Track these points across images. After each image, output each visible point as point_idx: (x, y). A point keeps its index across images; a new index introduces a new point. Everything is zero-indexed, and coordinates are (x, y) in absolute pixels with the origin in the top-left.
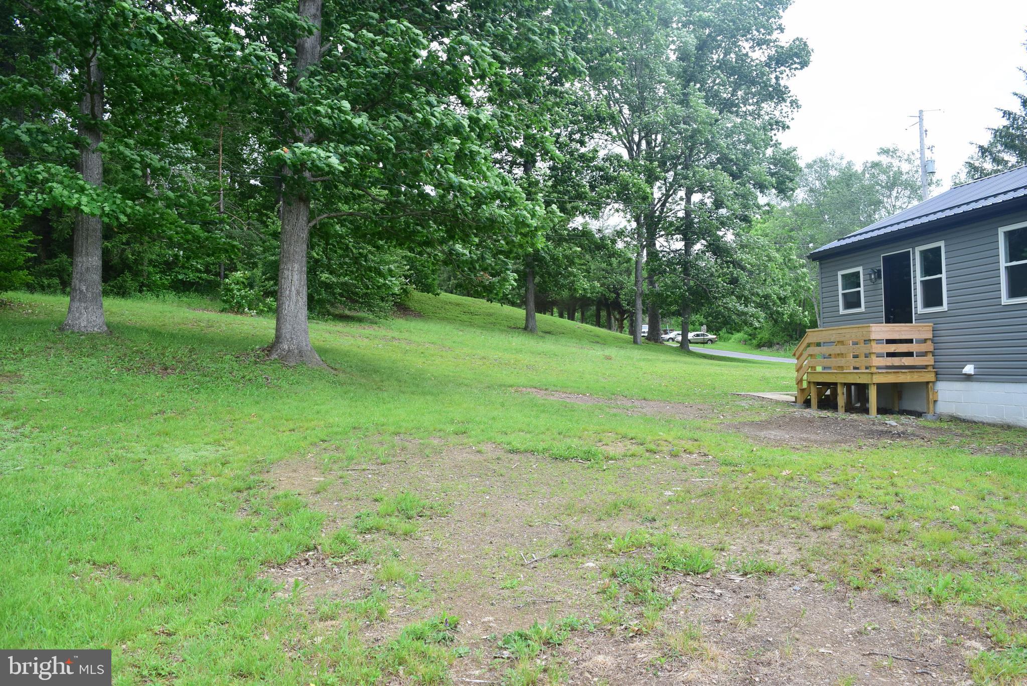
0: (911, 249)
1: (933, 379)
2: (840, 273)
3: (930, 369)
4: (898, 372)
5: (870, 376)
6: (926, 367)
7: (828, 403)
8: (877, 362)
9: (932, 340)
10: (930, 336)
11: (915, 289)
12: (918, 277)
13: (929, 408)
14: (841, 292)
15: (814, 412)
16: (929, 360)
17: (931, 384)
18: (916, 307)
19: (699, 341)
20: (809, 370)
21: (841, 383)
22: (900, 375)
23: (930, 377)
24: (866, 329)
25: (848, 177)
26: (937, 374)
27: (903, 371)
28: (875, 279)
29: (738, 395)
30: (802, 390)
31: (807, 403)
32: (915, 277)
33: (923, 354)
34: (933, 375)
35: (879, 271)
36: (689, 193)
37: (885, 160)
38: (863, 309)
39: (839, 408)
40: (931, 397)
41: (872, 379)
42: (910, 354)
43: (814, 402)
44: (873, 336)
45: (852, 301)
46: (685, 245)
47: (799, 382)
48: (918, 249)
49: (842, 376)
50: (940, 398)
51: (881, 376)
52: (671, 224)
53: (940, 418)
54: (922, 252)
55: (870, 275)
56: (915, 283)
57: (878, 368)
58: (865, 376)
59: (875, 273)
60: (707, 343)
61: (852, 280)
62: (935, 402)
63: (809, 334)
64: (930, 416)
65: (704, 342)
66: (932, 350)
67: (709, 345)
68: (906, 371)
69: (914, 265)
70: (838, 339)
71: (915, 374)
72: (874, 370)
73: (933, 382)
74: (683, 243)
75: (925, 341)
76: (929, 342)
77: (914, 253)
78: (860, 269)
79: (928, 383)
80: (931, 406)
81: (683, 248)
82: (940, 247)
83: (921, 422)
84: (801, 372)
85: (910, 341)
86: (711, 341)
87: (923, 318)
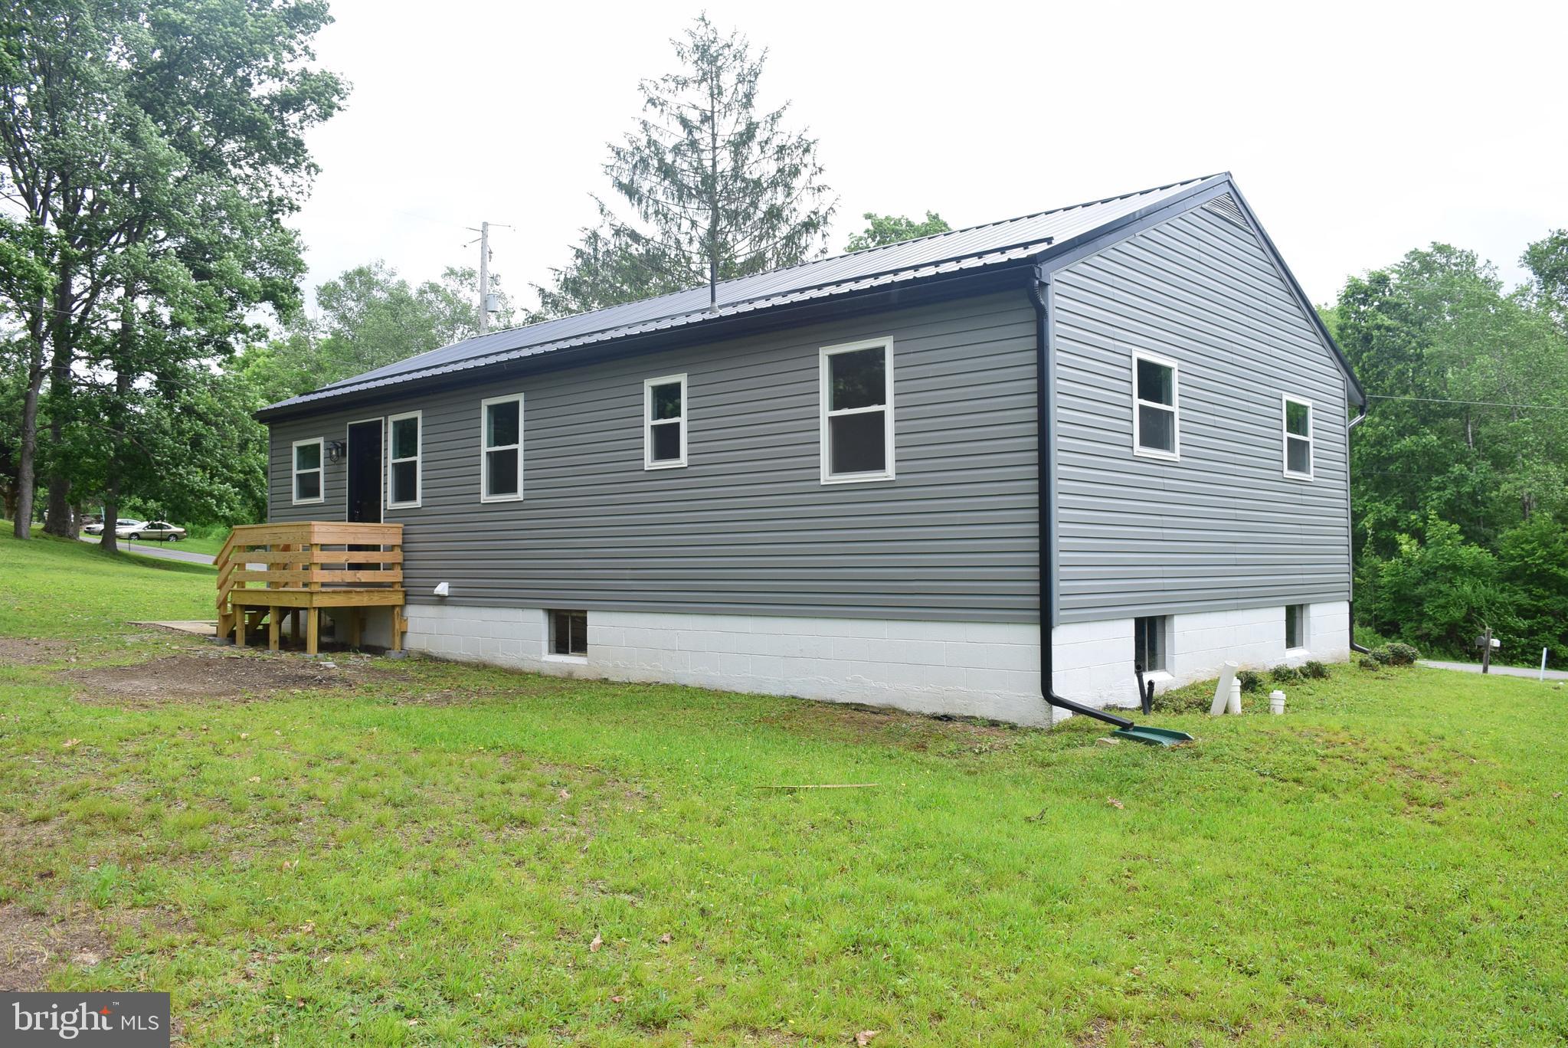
0: (383, 418)
1: (401, 602)
2: (296, 444)
3: (397, 587)
4: (351, 592)
5: (308, 596)
6: (391, 585)
7: (257, 638)
8: (319, 576)
9: (402, 548)
10: (399, 541)
11: (385, 475)
12: (389, 459)
13: (394, 642)
14: (295, 472)
15: (240, 651)
16: (396, 576)
17: (397, 609)
18: (385, 501)
19: (155, 535)
20: (235, 587)
21: (275, 607)
22: (353, 595)
23: (396, 599)
24: (306, 529)
25: (399, 301)
26: (406, 594)
27: (358, 589)
28: (338, 455)
29: (136, 624)
30: (226, 618)
31: (231, 638)
32: (386, 458)
33: (389, 567)
34: (401, 596)
35: (344, 445)
36: (131, 293)
37: (451, 285)
38: (321, 499)
39: (271, 643)
40: (397, 626)
41: (311, 601)
42: (375, 567)
43: (240, 636)
44: (317, 539)
45: (309, 487)
46: (118, 379)
47: (222, 604)
48: (392, 419)
49: (275, 596)
50: (409, 629)
51: (326, 597)
52: (98, 340)
53: (407, 656)
54: (395, 423)
55: (330, 450)
56: (386, 467)
57: (323, 585)
58: (302, 597)
59: (337, 448)
60: (167, 540)
61: (309, 456)
62: (403, 633)
63: (237, 532)
64: (393, 654)
65: (163, 539)
66: (401, 561)
67: (173, 543)
68: (362, 589)
69: (386, 441)
70: (272, 543)
71: (376, 594)
72: (315, 588)
73: (402, 607)
74: (115, 374)
75: (392, 548)
76: (398, 551)
77: (386, 424)
78: (320, 441)
79: (393, 607)
80: (397, 639)
81: (115, 383)
82: (416, 419)
83: (379, 662)
84: (225, 589)
85: (375, 548)
86: (177, 537)
87: (393, 515)
